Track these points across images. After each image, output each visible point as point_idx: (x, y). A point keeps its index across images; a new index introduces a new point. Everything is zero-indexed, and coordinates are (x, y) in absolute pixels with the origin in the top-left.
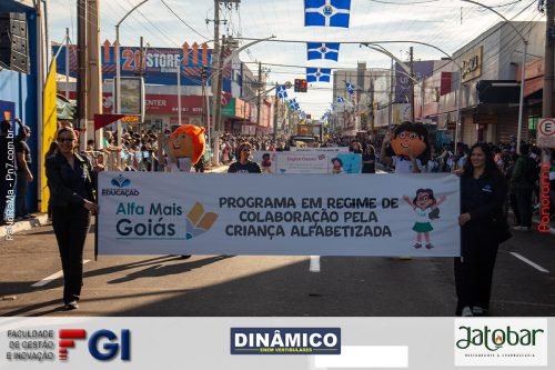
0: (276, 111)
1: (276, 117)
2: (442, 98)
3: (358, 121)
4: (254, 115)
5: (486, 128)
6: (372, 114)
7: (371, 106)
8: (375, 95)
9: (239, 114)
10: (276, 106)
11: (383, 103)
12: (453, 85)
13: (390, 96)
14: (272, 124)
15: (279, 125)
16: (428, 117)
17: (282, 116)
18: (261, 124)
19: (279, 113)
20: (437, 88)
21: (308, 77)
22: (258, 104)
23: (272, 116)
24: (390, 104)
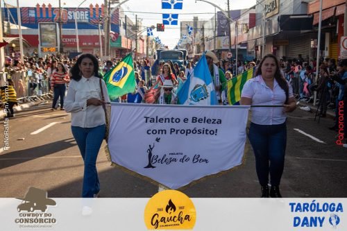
0: (148, 44)
1: (147, 48)
2: (251, 30)
3: (195, 49)
4: (134, 47)
5: (278, 49)
6: (203, 44)
7: (203, 39)
8: (205, 32)
9: (123, 46)
10: (147, 41)
11: (210, 37)
12: (258, 22)
13: (214, 32)
14: (145, 52)
15: (150, 53)
16: (240, 44)
17: (152, 47)
18: (138, 52)
19: (150, 45)
20: (246, 24)
21: (164, 21)
22: (136, 40)
23: (145, 46)
24: (215, 37)
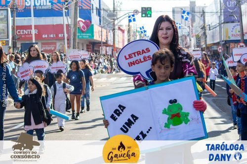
9: (97, 37)
